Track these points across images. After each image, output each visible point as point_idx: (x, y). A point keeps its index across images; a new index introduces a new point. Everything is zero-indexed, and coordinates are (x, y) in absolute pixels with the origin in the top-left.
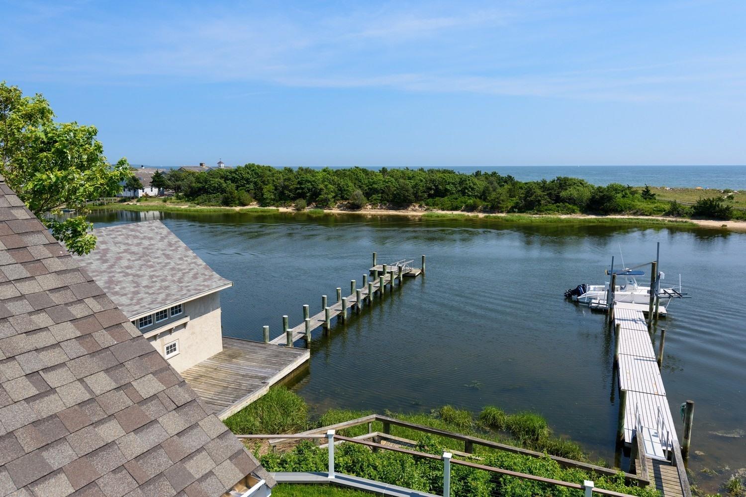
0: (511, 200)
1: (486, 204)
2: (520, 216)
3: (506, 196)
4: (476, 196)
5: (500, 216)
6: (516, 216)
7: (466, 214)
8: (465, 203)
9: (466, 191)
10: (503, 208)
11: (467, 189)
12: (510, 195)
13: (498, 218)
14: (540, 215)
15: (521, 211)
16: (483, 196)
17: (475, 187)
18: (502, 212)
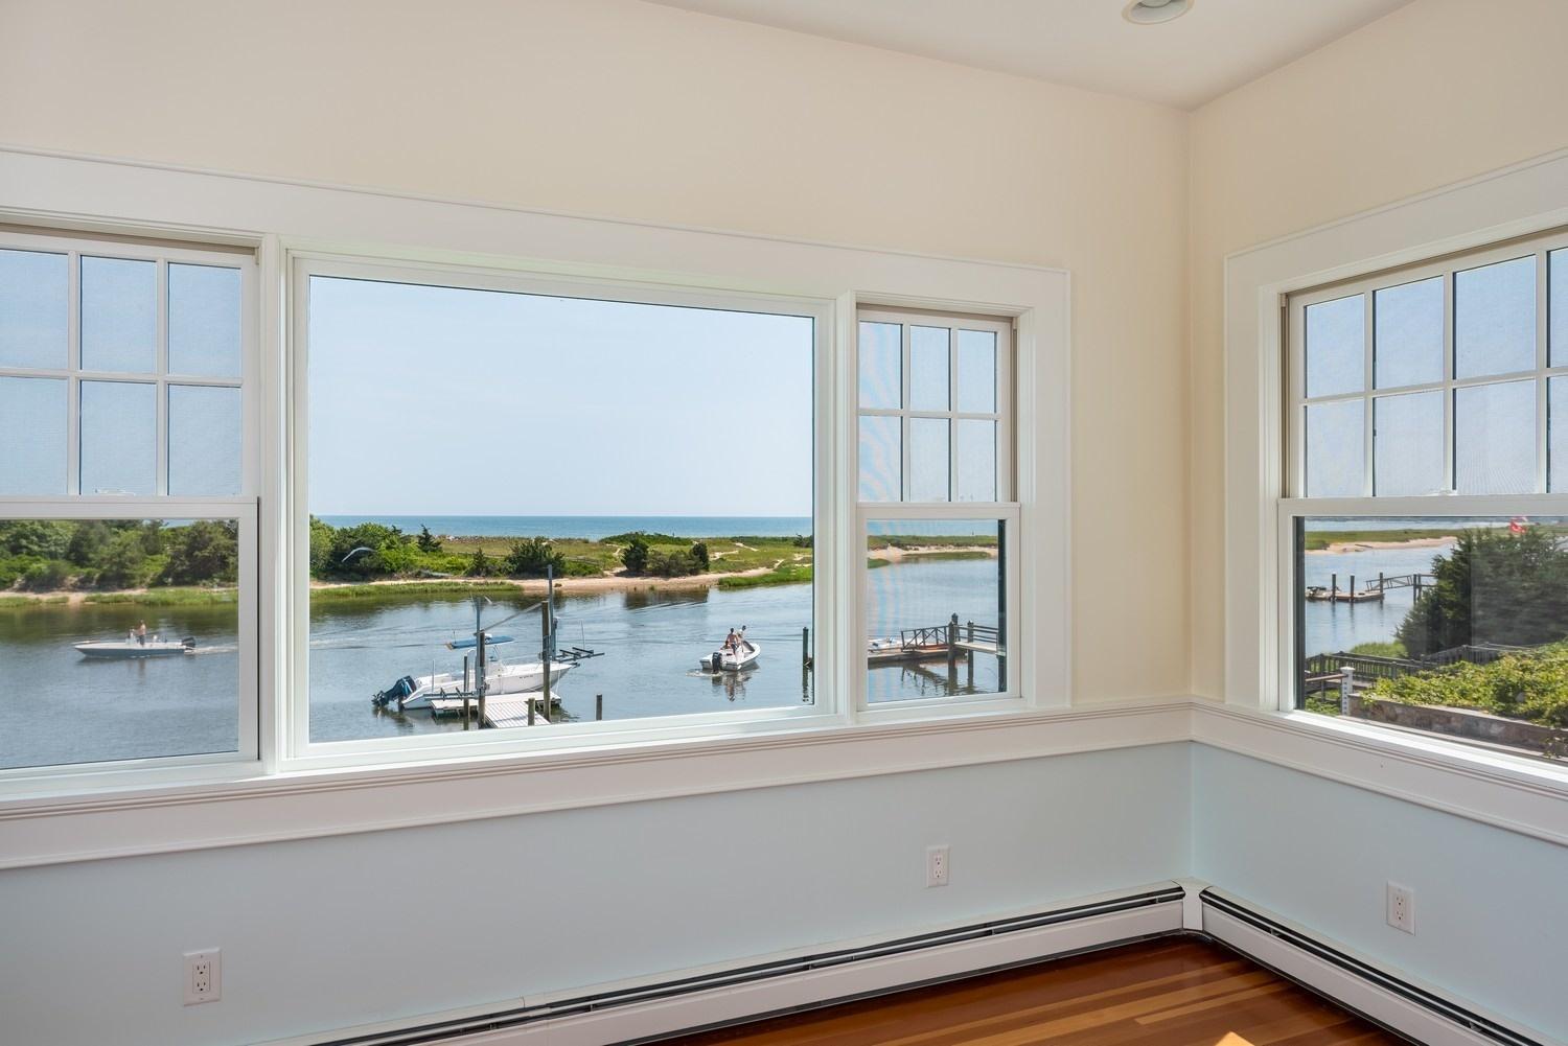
0: (153, 560)
1: (85, 571)
2: (182, 592)
3: (139, 550)
4: (53, 556)
5: (130, 596)
6: (170, 592)
7: (31, 596)
8: (22, 570)
9: (24, 542)
10: (133, 577)
11: (27, 538)
12: (146, 549)
13: (126, 599)
14: (229, 586)
15: (179, 581)
16: (78, 552)
17: (48, 532)
18: (132, 587)
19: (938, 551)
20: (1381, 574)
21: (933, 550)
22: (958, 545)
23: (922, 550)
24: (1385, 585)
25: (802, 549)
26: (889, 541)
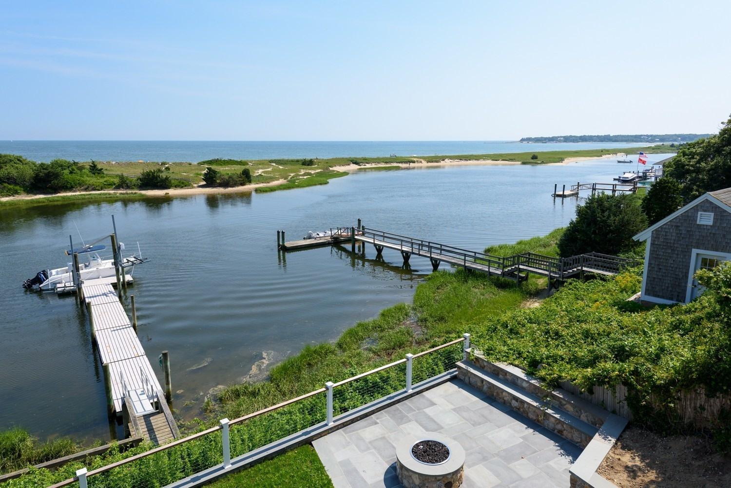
19: (376, 166)
20: (578, 183)
21: (374, 165)
22: (386, 163)
23: (368, 166)
24: (580, 188)
25: (306, 167)
26: (351, 161)
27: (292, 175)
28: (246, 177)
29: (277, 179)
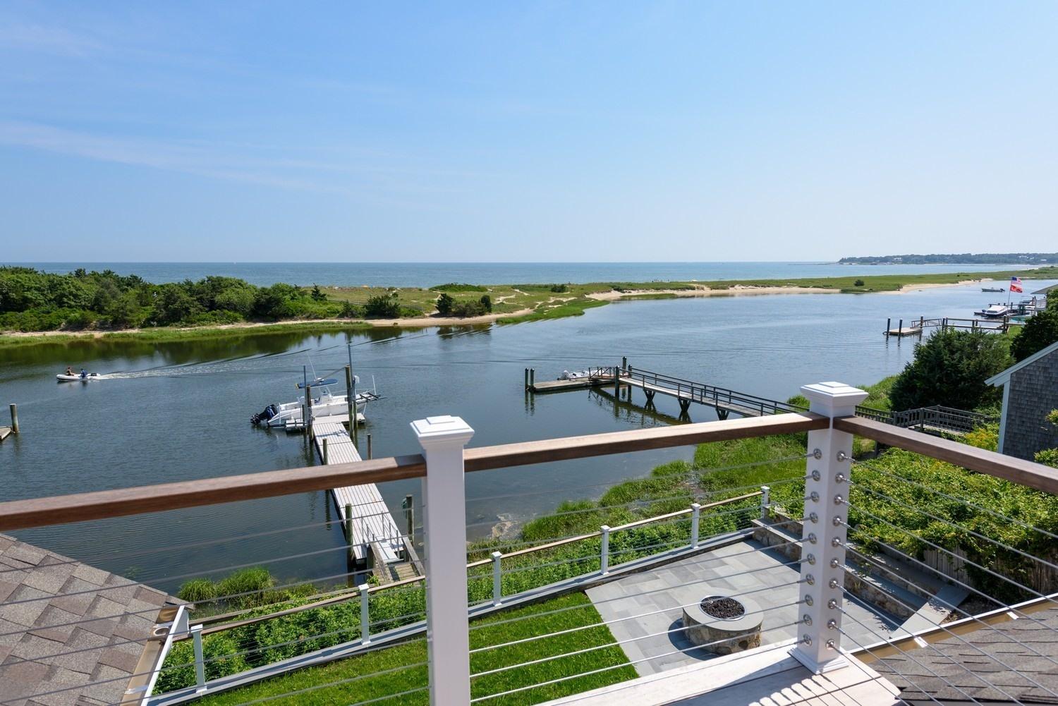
0: (144, 309)
1: (103, 317)
2: (162, 331)
3: (136, 305)
4: (84, 308)
5: (131, 334)
6: (155, 331)
7: (71, 334)
8: (66, 318)
9: (65, 299)
10: (133, 321)
11: (67, 297)
12: (141, 302)
13: (128, 336)
14: (191, 327)
15: (162, 323)
16: (97, 305)
17: (79, 293)
18: (132, 327)
19: (644, 293)
20: (922, 318)
21: (641, 293)
22: (657, 289)
23: (634, 293)
24: (924, 324)
25: (556, 294)
26: (613, 287)
27: (540, 303)
28: (486, 305)
29: (522, 308)
